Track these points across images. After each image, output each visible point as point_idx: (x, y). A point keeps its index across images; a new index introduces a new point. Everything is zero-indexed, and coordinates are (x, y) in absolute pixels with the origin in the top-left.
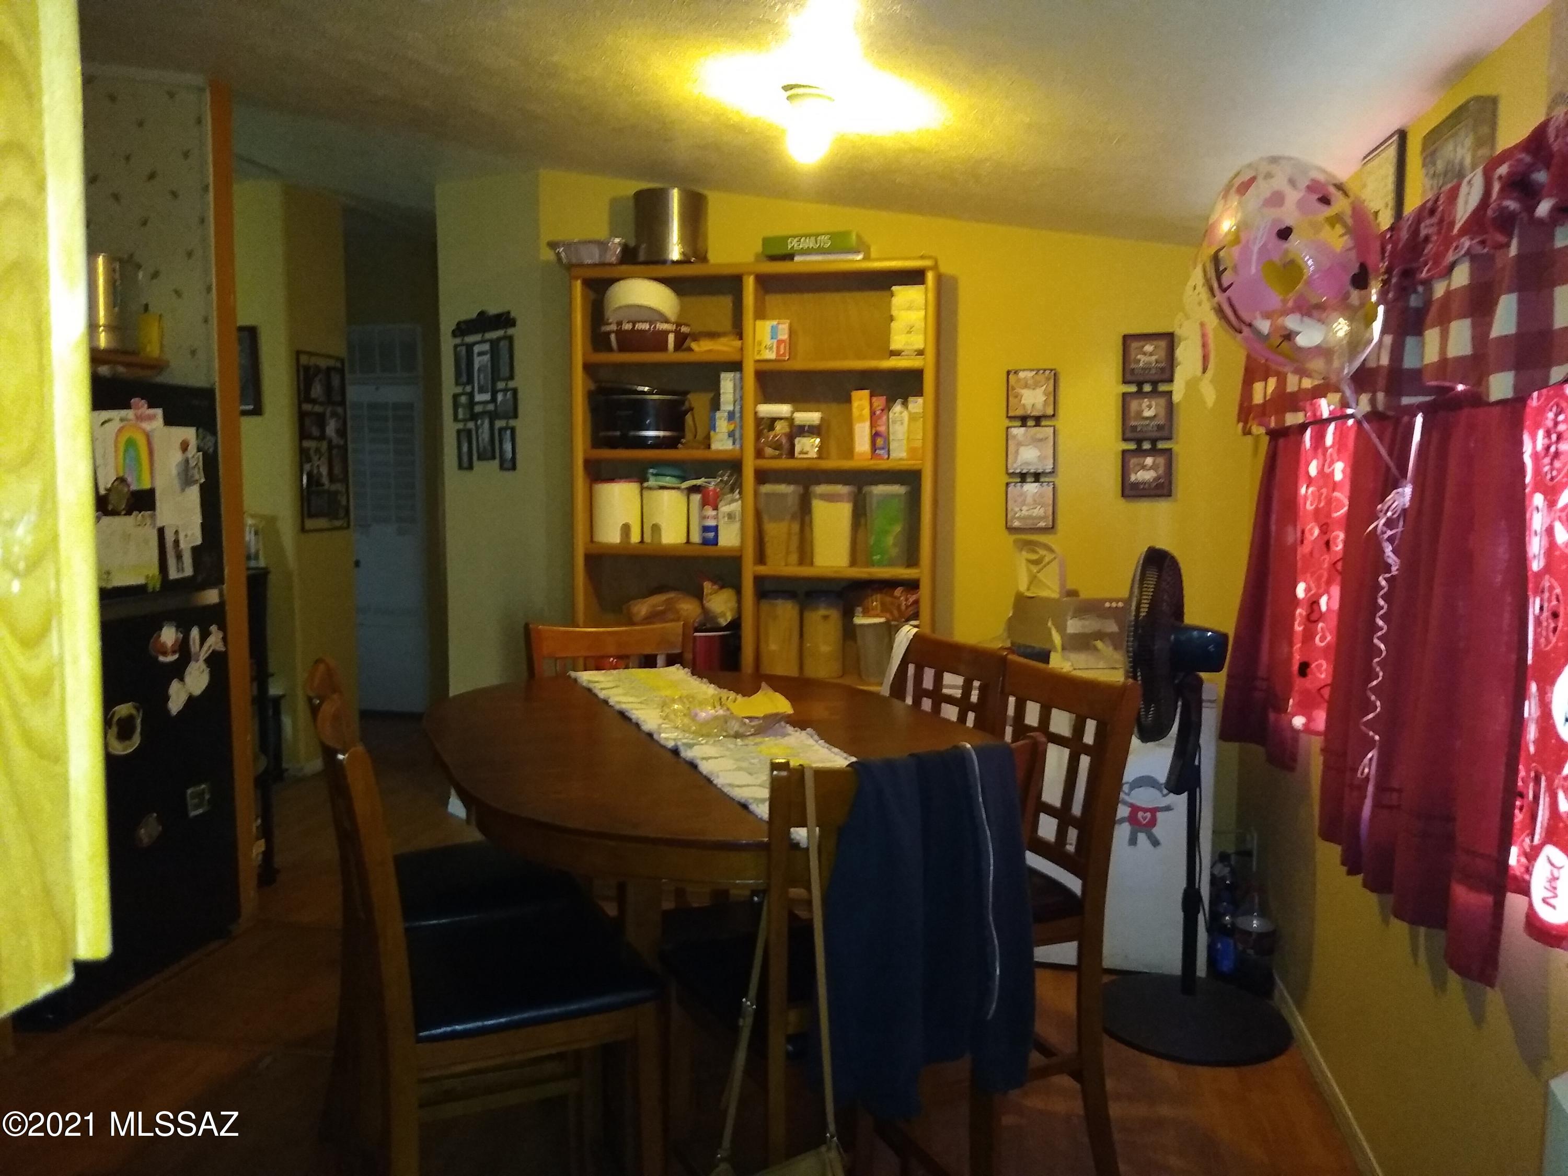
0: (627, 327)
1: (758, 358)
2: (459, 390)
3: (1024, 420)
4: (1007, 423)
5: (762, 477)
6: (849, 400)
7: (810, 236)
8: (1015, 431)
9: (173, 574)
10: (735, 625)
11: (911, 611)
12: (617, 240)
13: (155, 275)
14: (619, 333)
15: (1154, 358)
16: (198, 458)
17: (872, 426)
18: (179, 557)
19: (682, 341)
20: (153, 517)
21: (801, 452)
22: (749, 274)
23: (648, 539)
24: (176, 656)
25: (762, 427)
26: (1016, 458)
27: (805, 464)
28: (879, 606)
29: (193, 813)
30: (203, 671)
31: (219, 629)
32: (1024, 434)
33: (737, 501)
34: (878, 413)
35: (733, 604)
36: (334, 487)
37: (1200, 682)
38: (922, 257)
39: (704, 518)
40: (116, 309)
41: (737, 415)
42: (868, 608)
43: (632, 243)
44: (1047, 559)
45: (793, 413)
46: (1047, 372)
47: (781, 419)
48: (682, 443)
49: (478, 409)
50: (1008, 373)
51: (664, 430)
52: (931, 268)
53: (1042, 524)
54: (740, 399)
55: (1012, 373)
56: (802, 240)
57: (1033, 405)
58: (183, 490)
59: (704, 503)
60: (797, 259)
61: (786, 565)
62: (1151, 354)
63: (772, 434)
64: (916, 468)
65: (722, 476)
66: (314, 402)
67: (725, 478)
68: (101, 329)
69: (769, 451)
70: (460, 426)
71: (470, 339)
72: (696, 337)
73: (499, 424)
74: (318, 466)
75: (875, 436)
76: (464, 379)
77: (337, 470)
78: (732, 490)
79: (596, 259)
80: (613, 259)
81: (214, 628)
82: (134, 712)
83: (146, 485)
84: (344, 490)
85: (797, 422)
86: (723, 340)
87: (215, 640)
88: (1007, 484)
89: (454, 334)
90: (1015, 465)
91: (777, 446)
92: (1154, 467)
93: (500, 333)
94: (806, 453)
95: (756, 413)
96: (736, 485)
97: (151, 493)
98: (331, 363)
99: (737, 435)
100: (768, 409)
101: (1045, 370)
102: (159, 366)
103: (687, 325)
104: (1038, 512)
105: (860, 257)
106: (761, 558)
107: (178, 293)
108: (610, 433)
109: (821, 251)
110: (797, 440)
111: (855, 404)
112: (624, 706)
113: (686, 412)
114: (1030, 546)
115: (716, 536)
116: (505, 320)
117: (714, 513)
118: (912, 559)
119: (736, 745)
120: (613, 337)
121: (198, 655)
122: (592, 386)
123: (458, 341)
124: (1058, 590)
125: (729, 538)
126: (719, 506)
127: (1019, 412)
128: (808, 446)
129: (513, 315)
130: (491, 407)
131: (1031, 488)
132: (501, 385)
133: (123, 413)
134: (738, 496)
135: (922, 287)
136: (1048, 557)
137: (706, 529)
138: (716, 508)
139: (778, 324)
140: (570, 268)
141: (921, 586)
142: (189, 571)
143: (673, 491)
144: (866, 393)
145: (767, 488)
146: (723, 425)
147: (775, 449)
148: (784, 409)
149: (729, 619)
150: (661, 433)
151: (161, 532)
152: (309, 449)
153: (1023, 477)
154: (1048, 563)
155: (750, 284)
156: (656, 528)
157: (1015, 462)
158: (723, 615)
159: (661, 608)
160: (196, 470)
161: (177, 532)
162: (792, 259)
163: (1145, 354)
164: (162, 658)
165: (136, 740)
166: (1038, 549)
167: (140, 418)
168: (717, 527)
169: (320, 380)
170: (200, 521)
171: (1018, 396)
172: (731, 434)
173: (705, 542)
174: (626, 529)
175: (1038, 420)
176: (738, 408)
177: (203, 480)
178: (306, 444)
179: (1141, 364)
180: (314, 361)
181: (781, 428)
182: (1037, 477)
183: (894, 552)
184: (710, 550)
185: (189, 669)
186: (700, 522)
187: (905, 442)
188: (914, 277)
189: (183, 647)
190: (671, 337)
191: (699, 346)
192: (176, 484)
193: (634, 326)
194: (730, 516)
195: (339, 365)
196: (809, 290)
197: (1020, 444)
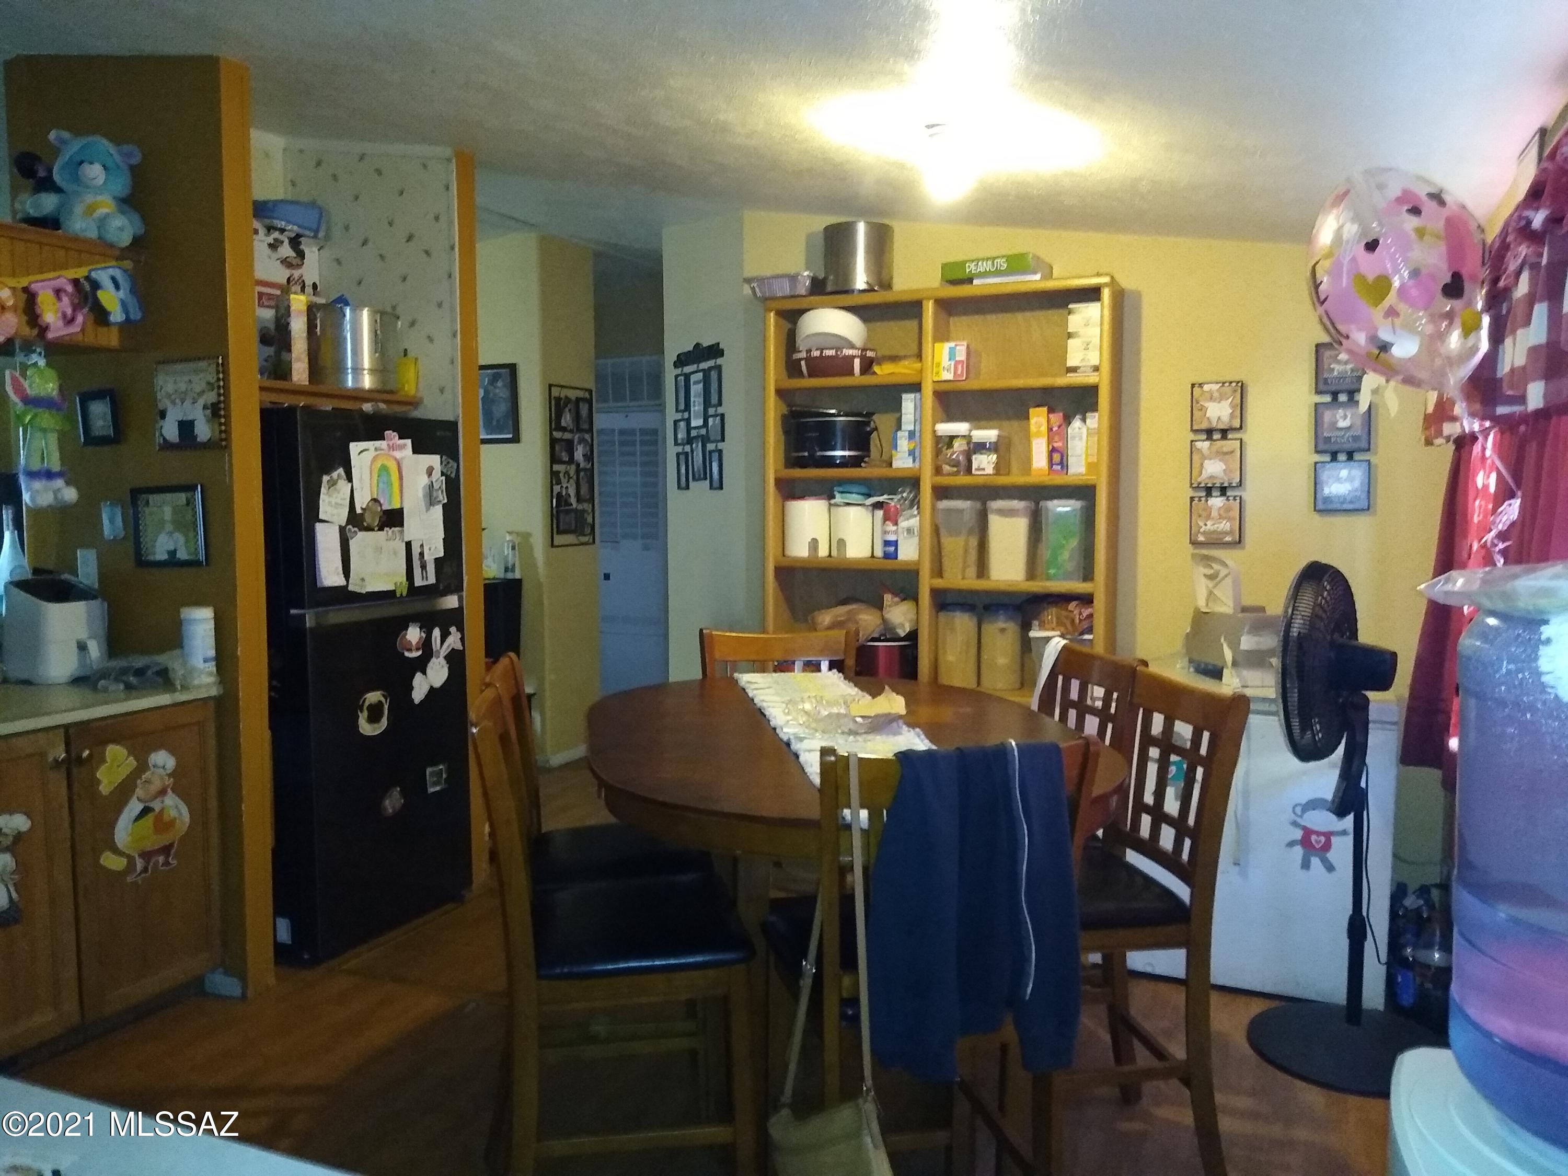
0: (816, 354)
1: (936, 379)
2: (679, 416)
3: (1209, 433)
4: (1192, 436)
5: (941, 492)
6: (1027, 418)
7: (988, 259)
8: (1199, 445)
9: (418, 582)
10: (913, 636)
11: (1085, 625)
12: (806, 274)
13: (413, 324)
14: (809, 360)
15: (1349, 367)
16: (442, 481)
17: (1050, 440)
18: (423, 567)
19: (868, 366)
20: (402, 532)
21: (978, 469)
22: (929, 299)
23: (834, 553)
24: (420, 653)
25: (940, 446)
26: (1201, 473)
27: (981, 481)
28: (1054, 619)
29: (431, 790)
30: (443, 667)
31: (458, 630)
32: (1209, 448)
33: (915, 516)
34: (1055, 429)
35: (912, 616)
36: (580, 507)
37: (1367, 700)
38: (1098, 275)
39: (885, 532)
40: (377, 355)
41: (917, 434)
42: (1044, 622)
43: (821, 275)
44: (1222, 575)
45: (970, 431)
46: (1234, 384)
47: (958, 436)
48: (865, 462)
49: (694, 433)
50: (1193, 386)
51: (849, 450)
52: (1106, 285)
53: (1228, 539)
54: (919, 419)
55: (1196, 386)
56: (980, 263)
57: (1219, 418)
58: (428, 510)
59: (886, 518)
60: (975, 282)
61: (963, 578)
62: (1346, 363)
63: (949, 452)
64: (1090, 483)
65: (903, 492)
66: (564, 429)
67: (905, 495)
68: (366, 372)
69: (947, 468)
70: (680, 449)
71: (688, 369)
72: (879, 361)
73: (711, 447)
74: (567, 488)
75: (1052, 451)
76: (682, 407)
77: (584, 490)
78: (911, 507)
79: (787, 292)
80: (803, 292)
81: (453, 629)
82: (383, 699)
83: (398, 506)
84: (590, 510)
85: (974, 440)
86: (906, 363)
87: (454, 640)
88: (1192, 499)
89: (676, 365)
90: (1199, 480)
91: (956, 464)
92: (1350, 479)
93: (711, 363)
94: (984, 469)
95: (935, 431)
96: (915, 502)
97: (400, 512)
98: (580, 394)
99: (917, 454)
100: (945, 428)
101: (1231, 383)
102: (415, 403)
103: (871, 350)
104: (1224, 526)
105: (1038, 277)
106: (938, 571)
107: (430, 339)
108: (801, 454)
109: (998, 273)
110: (974, 457)
111: (1033, 421)
112: (765, 704)
113: (871, 433)
114: (1207, 560)
115: (896, 549)
116: (715, 351)
117: (894, 528)
118: (1088, 575)
119: (846, 741)
120: (803, 363)
121: (438, 652)
122: (785, 410)
123: (679, 371)
124: (1232, 605)
125: (908, 552)
126: (899, 521)
127: (1204, 426)
128: (985, 463)
129: (721, 346)
130: (703, 431)
131: (1217, 502)
132: (711, 411)
133: (378, 443)
134: (916, 512)
135: (1098, 305)
136: (1224, 572)
137: (887, 543)
138: (896, 524)
139: (956, 345)
140: (766, 300)
141: (1095, 601)
142: (432, 580)
143: (859, 508)
144: (1044, 410)
145: (944, 504)
146: (904, 444)
147: (953, 466)
148: (961, 428)
149: (908, 630)
150: (846, 453)
151: (409, 545)
152: (559, 472)
153: (1209, 491)
154: (1223, 578)
155: (929, 309)
156: (842, 543)
157: (1200, 476)
158: (902, 625)
159: (842, 619)
160: (440, 491)
161: (422, 546)
162: (972, 283)
163: (1339, 362)
164: (407, 654)
165: (384, 722)
166: (1214, 565)
167: (392, 448)
168: (897, 541)
169: (570, 410)
170: (443, 536)
171: (1203, 409)
172: (912, 453)
173: (887, 556)
174: (814, 543)
175: (1224, 433)
176: (918, 428)
177: (446, 501)
178: (556, 467)
179: (1336, 373)
180: (564, 393)
181: (959, 445)
182: (1223, 490)
183: (1070, 566)
184: (889, 564)
185: (430, 665)
186: (882, 538)
187: (1084, 456)
188: (1091, 294)
189: (426, 646)
190: (857, 362)
191: (882, 370)
192: (422, 504)
193: (822, 353)
194: (909, 531)
195: (587, 395)
196: (992, 311)
197: (1204, 458)
